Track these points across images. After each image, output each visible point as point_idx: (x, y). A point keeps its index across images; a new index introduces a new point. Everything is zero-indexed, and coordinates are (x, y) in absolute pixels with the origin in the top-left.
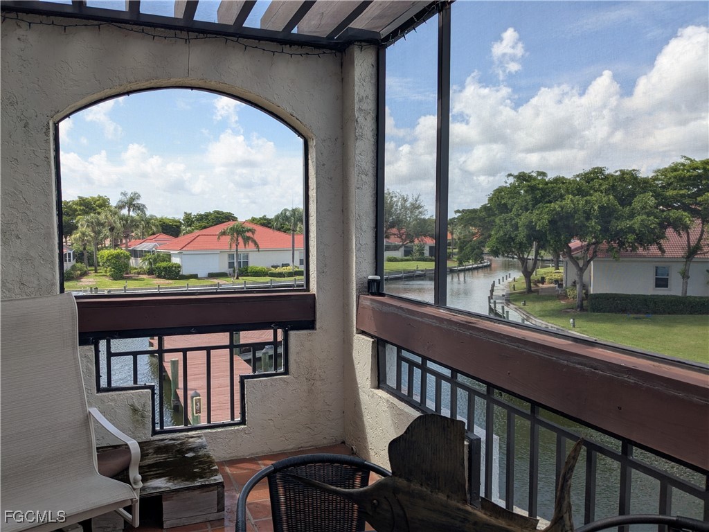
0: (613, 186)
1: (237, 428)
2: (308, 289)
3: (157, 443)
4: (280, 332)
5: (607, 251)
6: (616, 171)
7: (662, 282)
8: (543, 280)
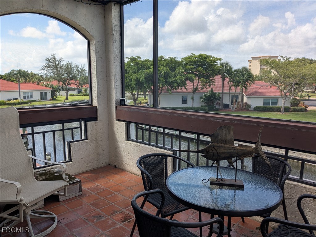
0: (168, 64)
1: (68, 163)
2: (92, 104)
3: (37, 173)
4: (83, 123)
5: (167, 90)
6: (168, 58)
7: (184, 102)
8: (140, 103)
